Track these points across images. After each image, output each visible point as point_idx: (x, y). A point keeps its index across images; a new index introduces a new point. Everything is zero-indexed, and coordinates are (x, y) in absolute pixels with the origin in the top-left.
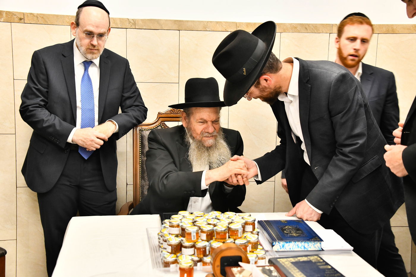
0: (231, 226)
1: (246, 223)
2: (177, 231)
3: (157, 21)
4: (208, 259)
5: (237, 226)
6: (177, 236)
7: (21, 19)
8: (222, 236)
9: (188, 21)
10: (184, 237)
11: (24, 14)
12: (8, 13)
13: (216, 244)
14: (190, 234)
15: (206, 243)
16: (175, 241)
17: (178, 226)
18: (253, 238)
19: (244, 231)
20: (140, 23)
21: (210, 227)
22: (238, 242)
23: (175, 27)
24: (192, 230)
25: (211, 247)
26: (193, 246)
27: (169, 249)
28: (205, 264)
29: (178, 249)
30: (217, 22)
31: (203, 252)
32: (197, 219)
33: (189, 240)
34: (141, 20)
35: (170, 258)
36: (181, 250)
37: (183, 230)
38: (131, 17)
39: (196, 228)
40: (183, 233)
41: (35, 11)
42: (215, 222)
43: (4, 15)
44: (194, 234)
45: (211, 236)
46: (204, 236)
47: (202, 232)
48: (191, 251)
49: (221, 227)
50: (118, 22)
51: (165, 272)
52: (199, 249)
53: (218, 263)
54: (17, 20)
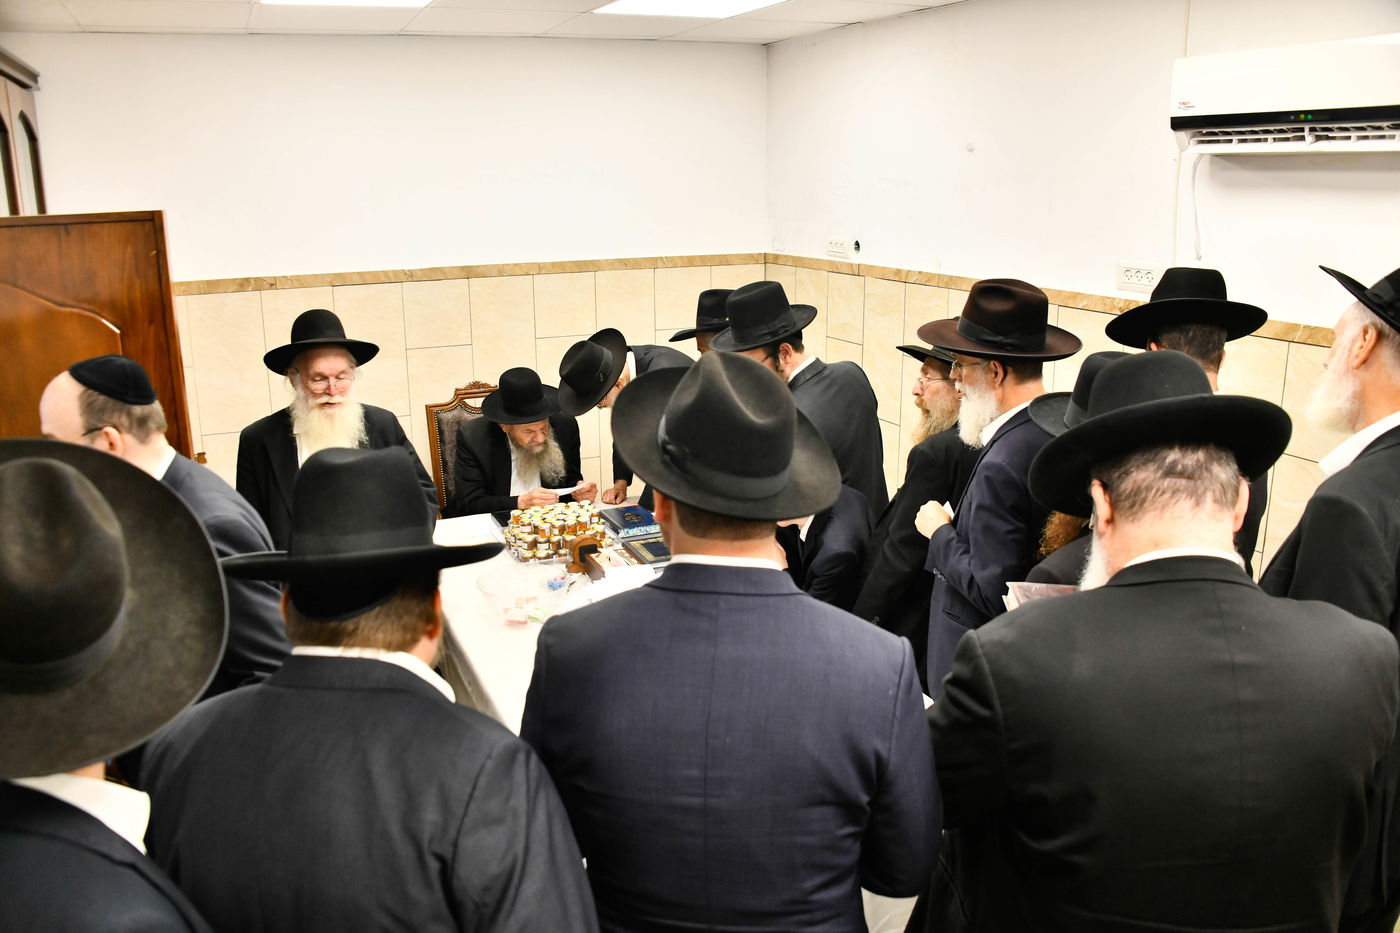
0: (580, 519)
1: (592, 516)
2: (528, 529)
3: (440, 270)
4: (562, 551)
5: (584, 518)
6: (529, 534)
7: (272, 285)
8: (573, 530)
9: (478, 266)
10: (537, 534)
11: (275, 278)
12: (256, 279)
13: (569, 538)
14: (543, 530)
15: (560, 537)
16: (530, 538)
17: (530, 524)
18: (600, 528)
19: (591, 523)
20: (419, 273)
21: (562, 522)
22: (588, 533)
23: (463, 274)
24: (545, 527)
25: (564, 540)
26: (548, 541)
27: (526, 546)
28: (560, 555)
29: (534, 545)
30: (516, 265)
31: (558, 546)
32: (545, 516)
33: (543, 536)
34: (420, 270)
35: (529, 554)
36: (536, 546)
37: (536, 527)
38: (407, 267)
39: (549, 525)
40: (536, 530)
41: (288, 273)
42: (563, 517)
43: (252, 282)
44: (547, 531)
45: (562, 530)
46: (556, 531)
47: (553, 526)
48: (546, 546)
49: (571, 521)
50: (391, 275)
51: (527, 566)
52: (553, 543)
53: (577, 552)
54: (267, 286)
